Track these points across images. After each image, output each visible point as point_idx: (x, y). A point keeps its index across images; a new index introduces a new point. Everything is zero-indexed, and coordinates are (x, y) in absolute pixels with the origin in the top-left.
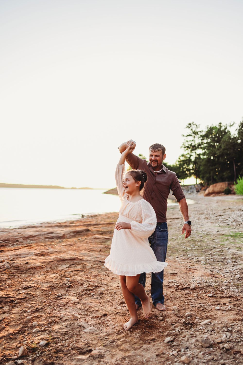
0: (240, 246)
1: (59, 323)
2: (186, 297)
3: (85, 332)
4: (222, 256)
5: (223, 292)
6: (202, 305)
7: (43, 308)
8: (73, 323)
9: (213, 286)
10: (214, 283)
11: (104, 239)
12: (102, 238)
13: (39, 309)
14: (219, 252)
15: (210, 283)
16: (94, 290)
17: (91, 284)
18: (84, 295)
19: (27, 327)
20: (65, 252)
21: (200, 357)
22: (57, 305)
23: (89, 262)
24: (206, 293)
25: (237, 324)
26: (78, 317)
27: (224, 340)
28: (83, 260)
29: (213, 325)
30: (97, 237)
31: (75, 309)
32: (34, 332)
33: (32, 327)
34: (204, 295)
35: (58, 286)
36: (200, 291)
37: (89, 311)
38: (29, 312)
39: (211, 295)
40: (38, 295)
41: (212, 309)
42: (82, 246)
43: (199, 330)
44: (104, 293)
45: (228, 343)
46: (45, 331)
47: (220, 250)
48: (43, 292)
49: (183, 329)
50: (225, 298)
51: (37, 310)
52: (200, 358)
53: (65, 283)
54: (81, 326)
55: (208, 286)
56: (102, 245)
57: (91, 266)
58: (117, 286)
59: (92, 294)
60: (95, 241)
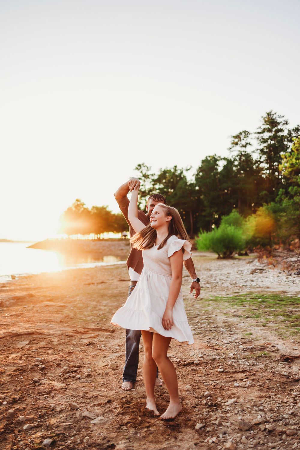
0: (227, 312)
1: (54, 415)
2: (193, 374)
3: (94, 424)
4: (213, 324)
5: (233, 366)
6: (218, 382)
7: (22, 398)
8: (73, 415)
9: (219, 360)
10: (218, 356)
11: (58, 307)
12: (56, 305)
13: (17, 399)
14: (205, 319)
15: (214, 356)
16: (78, 372)
17: (71, 364)
18: (68, 378)
19: (12, 423)
20: (14, 325)
21: (244, 442)
22: (39, 393)
23: (52, 336)
24: (214, 368)
25: (266, 401)
26: (76, 406)
27: (260, 421)
28: (44, 334)
29: (241, 404)
30: (48, 304)
31: (65, 396)
32: (26, 430)
33: (19, 423)
34: (213, 371)
35: (28, 368)
36: (206, 366)
37: (86, 398)
38: (6, 404)
39: (222, 370)
40: (7, 382)
41: (230, 387)
42: (34, 316)
43: (227, 411)
44: (92, 374)
45: (266, 423)
46: (41, 426)
47: (207, 317)
48: (10, 377)
49: (209, 412)
50: (238, 372)
51: (15, 402)
52: (245, 443)
53: (36, 364)
54: (85, 417)
55: (212, 360)
56: (59, 314)
57: (58, 341)
58: (104, 365)
59: (78, 376)
60: (47, 310)
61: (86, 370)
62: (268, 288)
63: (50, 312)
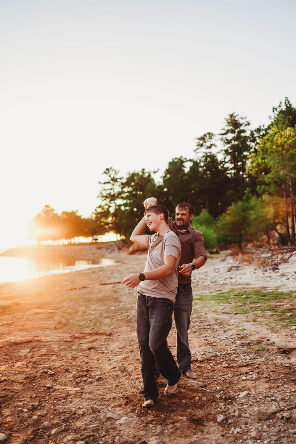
0: (215, 310)
1: (78, 419)
2: (200, 371)
3: (120, 424)
4: (205, 322)
5: (235, 361)
6: (226, 377)
7: (41, 404)
8: (97, 417)
9: (220, 356)
10: (219, 352)
11: (48, 314)
12: (45, 312)
13: (36, 406)
14: (196, 318)
15: (214, 352)
16: (89, 376)
17: (80, 369)
18: (80, 383)
19: (39, 429)
20: (9, 334)
21: (266, 430)
22: (56, 399)
23: (51, 343)
24: (218, 364)
25: (275, 392)
26: (98, 409)
27: (276, 410)
28: (43, 342)
29: (254, 396)
30: (38, 312)
31: (83, 400)
32: (54, 434)
33: (46, 428)
34: (218, 366)
35: (37, 376)
36: (210, 363)
37: (105, 400)
38: (27, 412)
39: (226, 365)
40: (20, 390)
41: (238, 380)
42: (26, 324)
43: (242, 403)
44: (103, 377)
45: (281, 412)
46: (68, 430)
47: (197, 316)
48: (22, 385)
49: (226, 405)
50: (242, 367)
51: (34, 409)
52: (267, 432)
53: (44, 371)
54: (110, 419)
55: (214, 357)
56: (50, 320)
57: (58, 347)
58: (111, 367)
59: (90, 380)
60: (38, 317)
61: (96, 374)
62: (248, 284)
63: (41, 319)
